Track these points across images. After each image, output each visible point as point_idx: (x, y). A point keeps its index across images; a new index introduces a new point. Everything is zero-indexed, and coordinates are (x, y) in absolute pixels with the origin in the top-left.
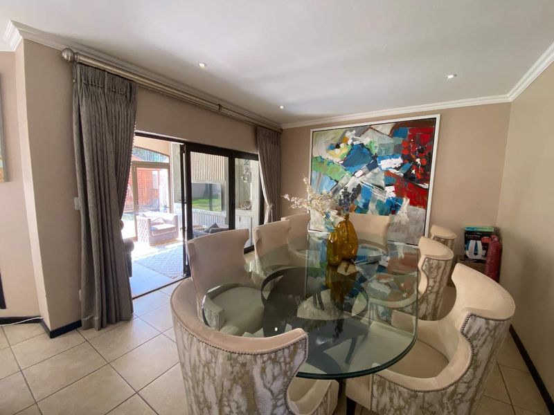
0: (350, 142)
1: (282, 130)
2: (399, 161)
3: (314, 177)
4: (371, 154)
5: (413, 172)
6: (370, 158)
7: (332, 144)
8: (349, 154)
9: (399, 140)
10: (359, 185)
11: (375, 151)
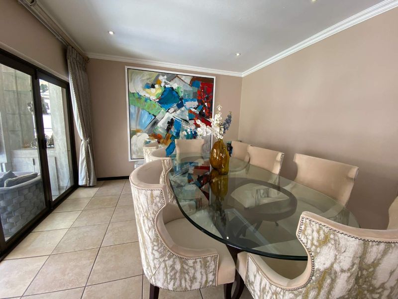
0: (163, 85)
2: (196, 103)
3: (132, 111)
4: (179, 96)
5: (204, 111)
6: (178, 100)
7: (147, 83)
8: (162, 94)
9: (196, 90)
10: (172, 119)
11: (181, 95)
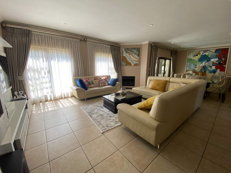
0: (201, 54)
1: (177, 51)
2: (217, 59)
3: (188, 64)
4: (208, 57)
5: (221, 62)
6: (208, 59)
7: (195, 55)
8: (201, 58)
9: (218, 54)
10: (204, 66)
11: (209, 57)
